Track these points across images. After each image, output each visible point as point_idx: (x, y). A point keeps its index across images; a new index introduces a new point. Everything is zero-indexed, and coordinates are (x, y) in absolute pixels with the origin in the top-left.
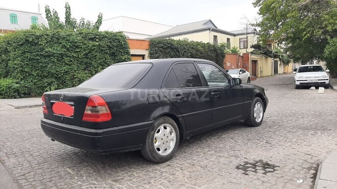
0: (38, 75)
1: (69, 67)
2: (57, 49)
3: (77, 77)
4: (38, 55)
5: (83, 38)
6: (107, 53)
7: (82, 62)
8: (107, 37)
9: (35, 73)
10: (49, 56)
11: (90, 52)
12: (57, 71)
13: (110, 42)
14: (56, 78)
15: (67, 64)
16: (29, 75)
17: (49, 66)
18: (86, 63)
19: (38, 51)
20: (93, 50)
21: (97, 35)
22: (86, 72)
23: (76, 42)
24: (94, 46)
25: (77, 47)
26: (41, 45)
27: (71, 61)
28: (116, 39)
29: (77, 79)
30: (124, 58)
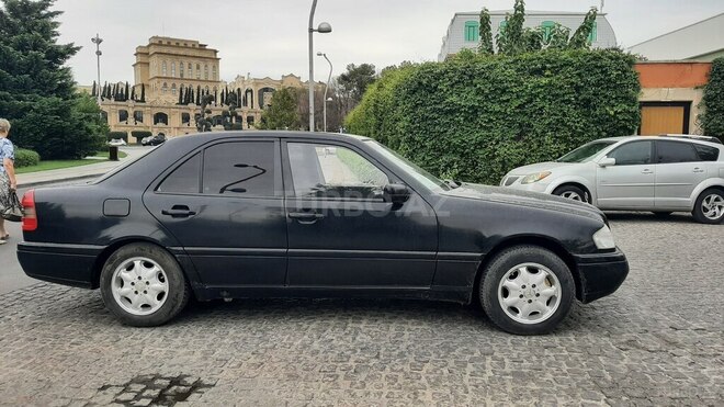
0: (434, 148)
1: (485, 133)
2: (468, 98)
3: (499, 155)
4: (434, 111)
5: (518, 70)
6: (569, 101)
7: (513, 122)
8: (572, 65)
9: (428, 144)
10: (451, 112)
11: (530, 101)
12: (464, 141)
13: (579, 75)
14: (462, 155)
15: (485, 128)
16: (422, 147)
17: (450, 131)
18: (521, 126)
19: (435, 103)
20: (536, 96)
21: (549, 62)
22: (520, 143)
23: (501, 82)
24: (539, 87)
25: (504, 91)
26: (441, 90)
27: (491, 121)
28: (596, 67)
29: (498, 159)
30: (612, 113)
